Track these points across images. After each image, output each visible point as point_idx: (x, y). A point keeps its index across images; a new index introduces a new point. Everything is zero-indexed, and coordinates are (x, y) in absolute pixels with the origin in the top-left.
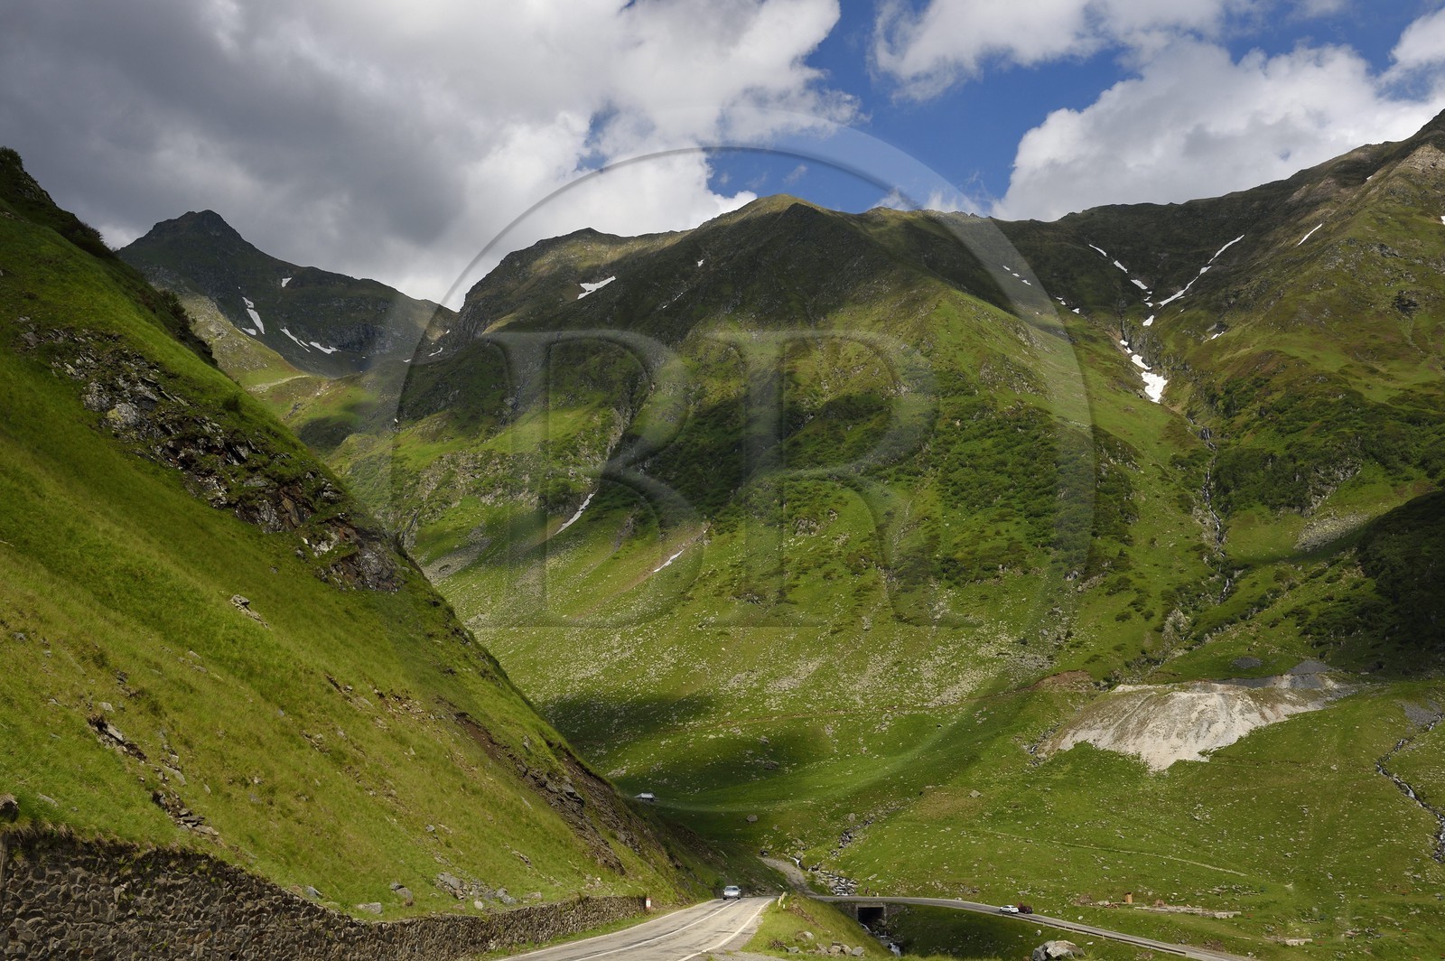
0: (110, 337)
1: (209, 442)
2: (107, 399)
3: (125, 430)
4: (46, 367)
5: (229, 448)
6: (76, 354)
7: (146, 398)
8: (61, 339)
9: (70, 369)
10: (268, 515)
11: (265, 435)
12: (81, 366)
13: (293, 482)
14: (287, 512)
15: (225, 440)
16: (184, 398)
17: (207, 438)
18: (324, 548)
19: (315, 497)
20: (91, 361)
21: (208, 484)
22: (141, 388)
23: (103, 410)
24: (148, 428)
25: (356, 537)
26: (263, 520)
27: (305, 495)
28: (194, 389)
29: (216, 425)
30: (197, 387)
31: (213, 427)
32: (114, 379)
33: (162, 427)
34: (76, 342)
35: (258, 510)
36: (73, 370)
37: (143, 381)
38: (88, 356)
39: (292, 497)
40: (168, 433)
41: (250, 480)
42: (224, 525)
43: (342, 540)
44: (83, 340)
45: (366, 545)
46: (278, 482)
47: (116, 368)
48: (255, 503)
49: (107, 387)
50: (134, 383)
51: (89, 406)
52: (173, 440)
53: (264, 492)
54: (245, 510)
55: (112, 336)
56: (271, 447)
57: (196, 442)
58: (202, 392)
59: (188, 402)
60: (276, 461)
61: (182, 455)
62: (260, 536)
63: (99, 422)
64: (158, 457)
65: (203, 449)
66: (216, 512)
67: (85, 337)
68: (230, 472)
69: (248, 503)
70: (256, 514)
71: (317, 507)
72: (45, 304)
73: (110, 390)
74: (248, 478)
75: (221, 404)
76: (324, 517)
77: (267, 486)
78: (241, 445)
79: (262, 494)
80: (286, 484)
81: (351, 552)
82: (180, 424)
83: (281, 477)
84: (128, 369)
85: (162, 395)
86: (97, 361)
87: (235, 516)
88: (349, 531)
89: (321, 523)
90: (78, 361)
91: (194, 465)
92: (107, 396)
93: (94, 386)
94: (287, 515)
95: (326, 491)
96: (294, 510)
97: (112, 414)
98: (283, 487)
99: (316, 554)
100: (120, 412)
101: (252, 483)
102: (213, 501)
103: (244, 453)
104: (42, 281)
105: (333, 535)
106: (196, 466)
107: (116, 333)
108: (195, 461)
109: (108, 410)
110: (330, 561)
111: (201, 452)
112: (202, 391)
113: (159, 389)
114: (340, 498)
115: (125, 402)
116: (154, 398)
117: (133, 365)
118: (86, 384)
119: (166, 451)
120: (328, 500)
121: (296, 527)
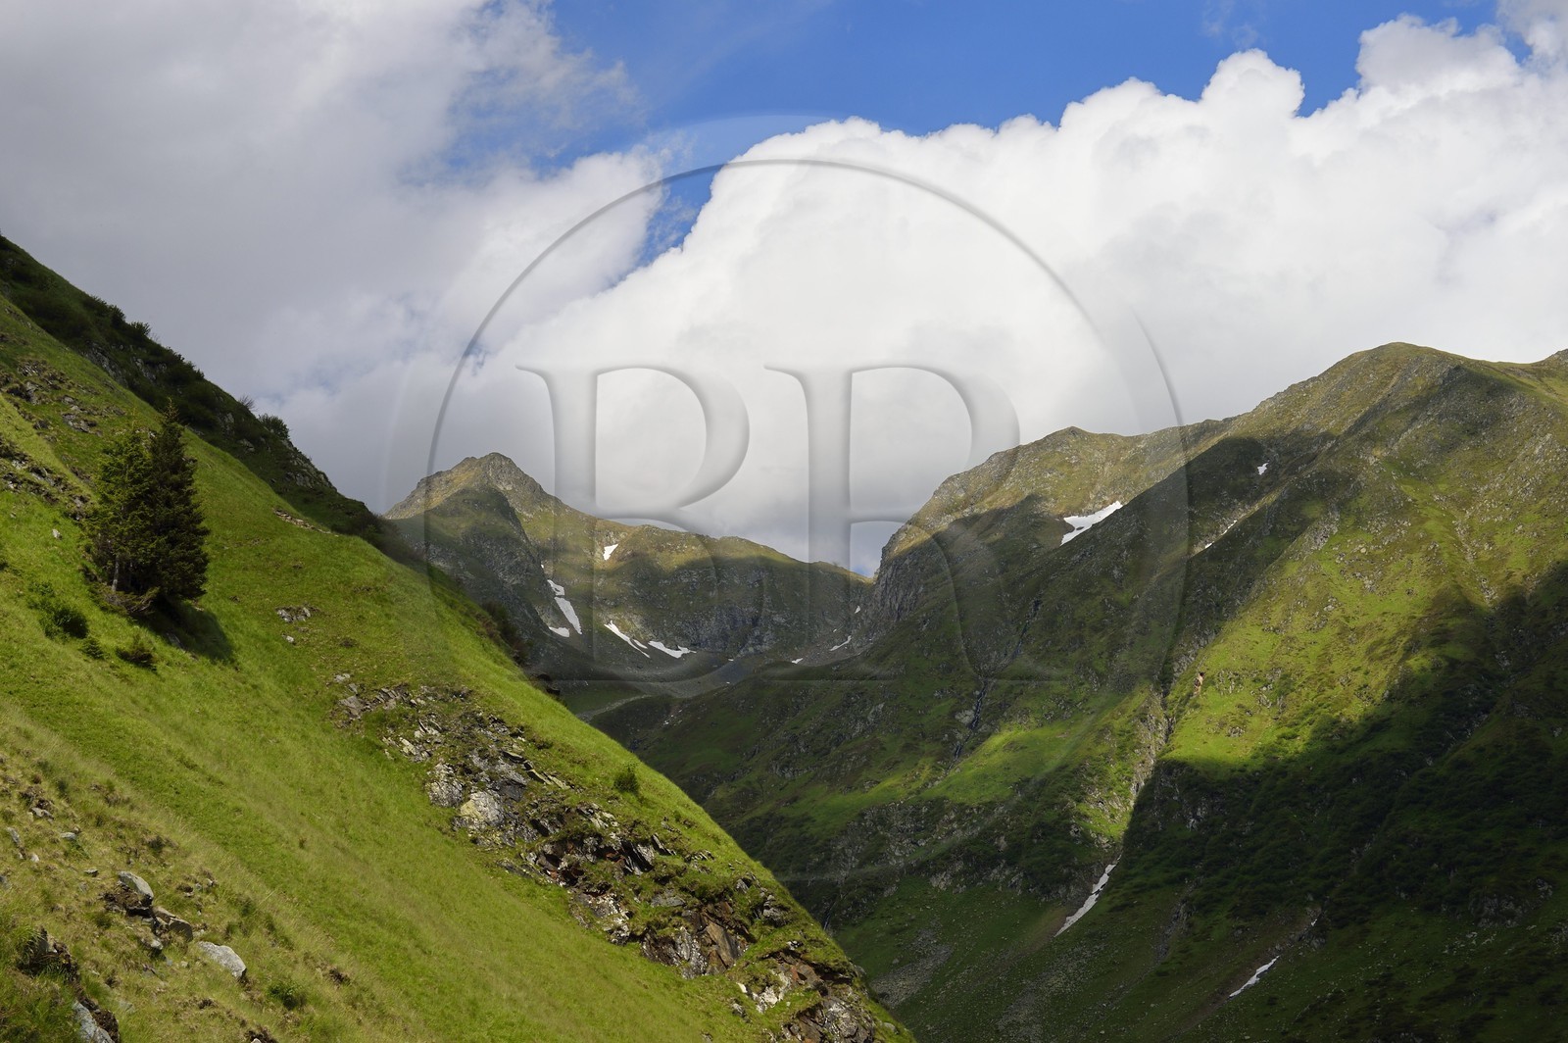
0: (457, 694)
1: (600, 842)
2: (460, 787)
3: (485, 832)
4: (377, 746)
5: (628, 849)
6: (414, 723)
7: (511, 782)
8: (392, 703)
9: (408, 746)
10: (688, 950)
11: (675, 826)
12: (421, 741)
13: (721, 896)
14: (714, 943)
15: (623, 837)
16: (563, 778)
17: (598, 836)
18: (770, 997)
19: (751, 918)
20: (435, 732)
21: (601, 906)
22: (503, 766)
23: (454, 804)
24: (516, 826)
25: (817, 978)
26: (681, 958)
27: (737, 916)
28: (573, 762)
29: (608, 816)
30: (577, 758)
31: (604, 820)
32: (466, 757)
33: (535, 824)
34: (412, 705)
35: (673, 943)
36: (411, 747)
37: (506, 756)
38: (431, 725)
39: (720, 919)
40: (544, 832)
41: (660, 897)
42: (631, 969)
43: (795, 985)
44: (423, 702)
45: (830, 991)
46: (700, 898)
47: (468, 739)
48: (669, 932)
49: (459, 769)
50: (493, 761)
51: (437, 799)
52: (553, 843)
53: (679, 914)
54: (656, 943)
55: (460, 692)
56: (685, 844)
57: (581, 844)
58: (584, 767)
59: (568, 784)
60: (694, 867)
61: (564, 864)
62: (680, 984)
63: (451, 821)
64: (531, 869)
65: (593, 853)
66: (616, 950)
67: (424, 697)
68: (630, 886)
69: (660, 933)
70: (671, 949)
71: (755, 932)
72: (366, 652)
73: (462, 774)
74: (656, 893)
75: (612, 782)
76: (768, 949)
77: (684, 905)
78: (645, 843)
79: (678, 918)
80: (711, 900)
81: (810, 1003)
82: (561, 818)
83: (704, 889)
84: (484, 740)
85: (532, 775)
86: (443, 731)
87: (642, 954)
88: (805, 969)
89: (763, 959)
90: (417, 734)
91: (581, 878)
92: (459, 783)
93: (441, 769)
94: (714, 948)
95: (768, 908)
96: (723, 940)
97: (466, 809)
98: (706, 904)
99: (759, 1008)
100: (477, 806)
101: (662, 901)
102: (611, 932)
103: (648, 854)
104: (361, 618)
105: (782, 977)
106: (584, 880)
107: (465, 688)
108: (582, 873)
109: (462, 803)
110: (783, 1019)
111: (590, 858)
112: (584, 764)
113: (528, 767)
114: (789, 917)
115: (483, 790)
116: (521, 780)
117: (490, 733)
118: (430, 767)
119: (543, 860)
120: (770, 921)
121: (727, 967)
